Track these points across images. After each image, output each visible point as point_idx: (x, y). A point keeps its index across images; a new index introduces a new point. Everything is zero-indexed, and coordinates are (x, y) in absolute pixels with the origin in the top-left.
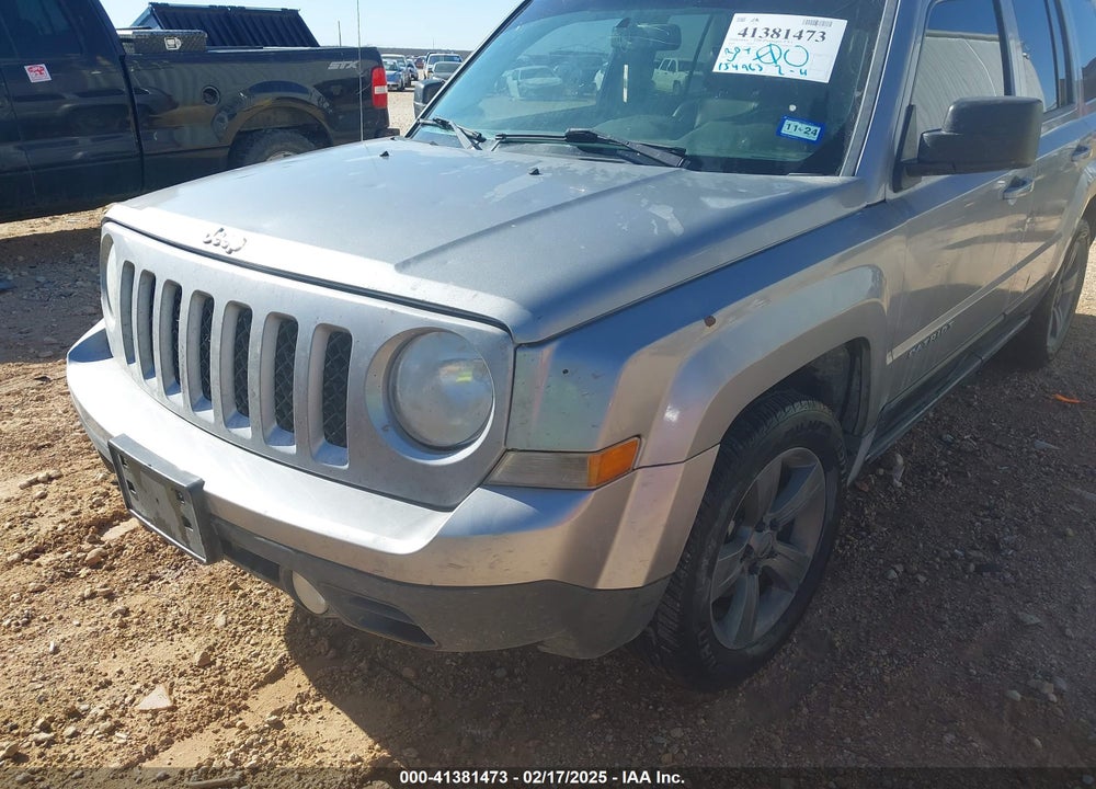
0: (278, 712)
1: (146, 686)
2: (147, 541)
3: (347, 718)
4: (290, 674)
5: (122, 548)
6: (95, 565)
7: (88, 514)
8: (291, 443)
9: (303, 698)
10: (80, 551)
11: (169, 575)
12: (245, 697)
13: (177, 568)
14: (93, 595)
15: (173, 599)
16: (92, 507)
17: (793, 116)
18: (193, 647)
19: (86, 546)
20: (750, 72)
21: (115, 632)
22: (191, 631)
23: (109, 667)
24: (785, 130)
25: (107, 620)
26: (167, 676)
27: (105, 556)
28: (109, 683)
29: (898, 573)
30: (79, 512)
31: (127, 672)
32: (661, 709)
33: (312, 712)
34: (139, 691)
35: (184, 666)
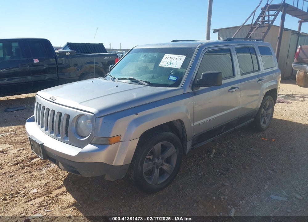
0: (58, 194)
1: (33, 189)
2: (41, 162)
3: (71, 196)
4: (63, 188)
5: (35, 163)
6: (29, 166)
7: (30, 156)
8: (60, 136)
9: (63, 192)
10: (26, 163)
11: (44, 169)
12: (52, 191)
13: (46, 167)
14: (27, 172)
15: (43, 173)
16: (31, 155)
17: (172, 75)
18: (44, 182)
19: (28, 163)
20: (165, 66)
21: (30, 179)
22: (45, 179)
23: (27, 185)
24: (170, 78)
25: (28, 177)
26: (38, 187)
27: (31, 165)
28: (26, 188)
29: (201, 174)
30: (28, 156)
31: (30, 186)
32: (136, 197)
33: (65, 194)
34: (31, 190)
35: (42, 186)
